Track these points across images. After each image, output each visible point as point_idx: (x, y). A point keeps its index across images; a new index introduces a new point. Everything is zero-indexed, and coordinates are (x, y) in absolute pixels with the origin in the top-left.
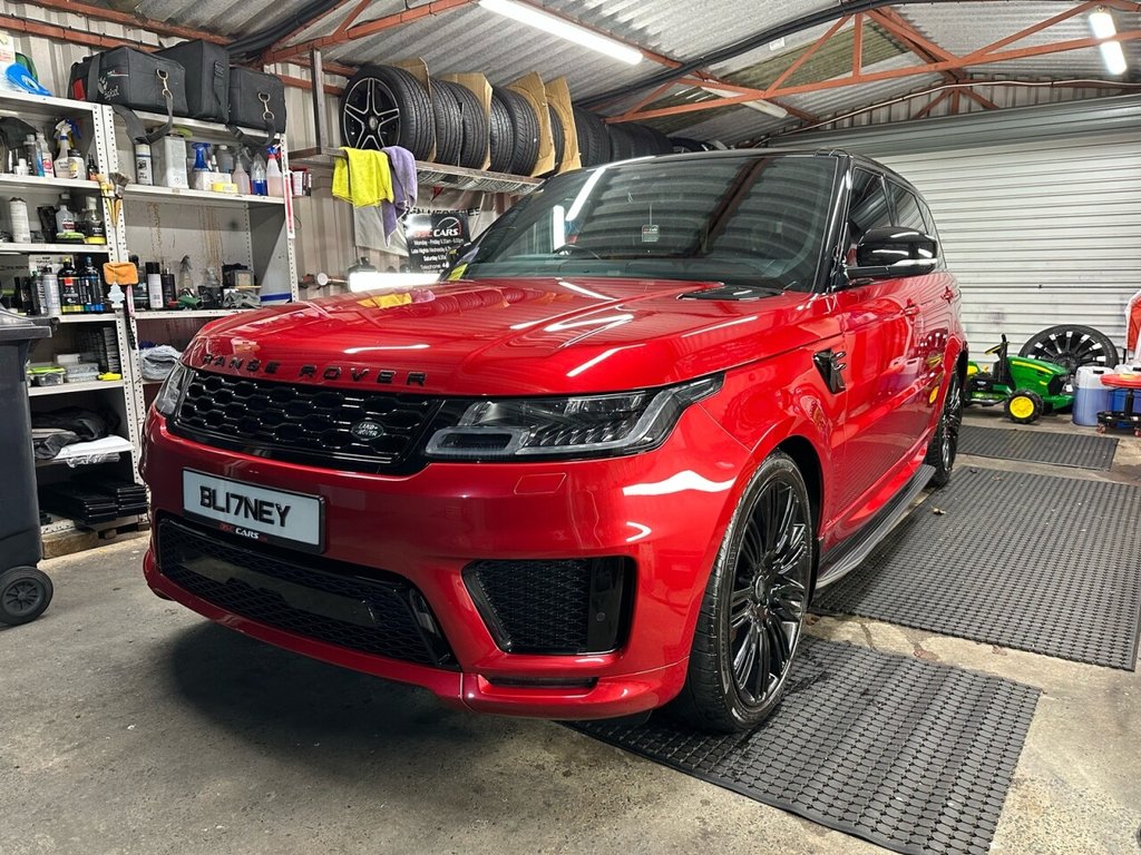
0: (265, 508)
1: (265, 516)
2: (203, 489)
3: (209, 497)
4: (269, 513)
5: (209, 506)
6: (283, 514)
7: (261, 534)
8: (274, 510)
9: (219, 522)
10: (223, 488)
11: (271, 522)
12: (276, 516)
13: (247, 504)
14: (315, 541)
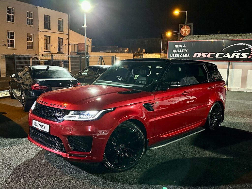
0: (42, 126)
1: (42, 127)
2: (35, 123)
3: (35, 124)
4: (43, 127)
5: (35, 125)
6: (44, 127)
7: (42, 130)
8: (43, 126)
9: (37, 128)
10: (37, 122)
11: (43, 128)
12: (44, 128)
13: (40, 125)
14: (48, 132)
